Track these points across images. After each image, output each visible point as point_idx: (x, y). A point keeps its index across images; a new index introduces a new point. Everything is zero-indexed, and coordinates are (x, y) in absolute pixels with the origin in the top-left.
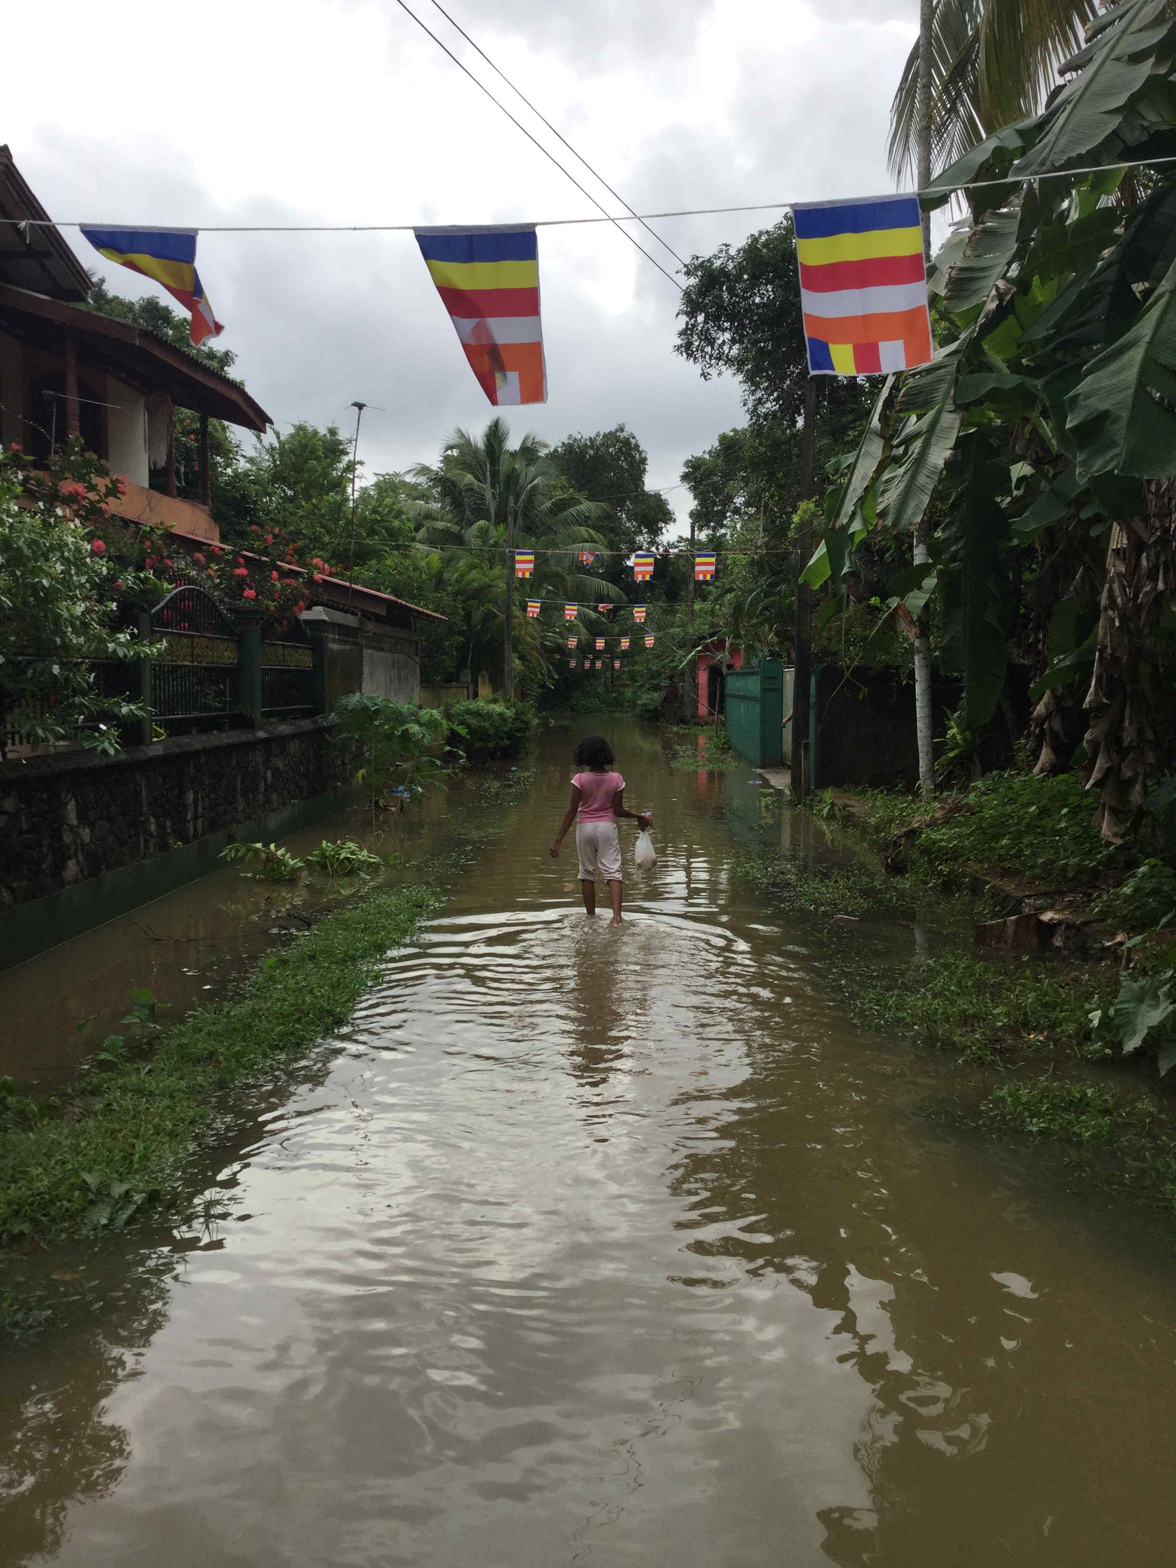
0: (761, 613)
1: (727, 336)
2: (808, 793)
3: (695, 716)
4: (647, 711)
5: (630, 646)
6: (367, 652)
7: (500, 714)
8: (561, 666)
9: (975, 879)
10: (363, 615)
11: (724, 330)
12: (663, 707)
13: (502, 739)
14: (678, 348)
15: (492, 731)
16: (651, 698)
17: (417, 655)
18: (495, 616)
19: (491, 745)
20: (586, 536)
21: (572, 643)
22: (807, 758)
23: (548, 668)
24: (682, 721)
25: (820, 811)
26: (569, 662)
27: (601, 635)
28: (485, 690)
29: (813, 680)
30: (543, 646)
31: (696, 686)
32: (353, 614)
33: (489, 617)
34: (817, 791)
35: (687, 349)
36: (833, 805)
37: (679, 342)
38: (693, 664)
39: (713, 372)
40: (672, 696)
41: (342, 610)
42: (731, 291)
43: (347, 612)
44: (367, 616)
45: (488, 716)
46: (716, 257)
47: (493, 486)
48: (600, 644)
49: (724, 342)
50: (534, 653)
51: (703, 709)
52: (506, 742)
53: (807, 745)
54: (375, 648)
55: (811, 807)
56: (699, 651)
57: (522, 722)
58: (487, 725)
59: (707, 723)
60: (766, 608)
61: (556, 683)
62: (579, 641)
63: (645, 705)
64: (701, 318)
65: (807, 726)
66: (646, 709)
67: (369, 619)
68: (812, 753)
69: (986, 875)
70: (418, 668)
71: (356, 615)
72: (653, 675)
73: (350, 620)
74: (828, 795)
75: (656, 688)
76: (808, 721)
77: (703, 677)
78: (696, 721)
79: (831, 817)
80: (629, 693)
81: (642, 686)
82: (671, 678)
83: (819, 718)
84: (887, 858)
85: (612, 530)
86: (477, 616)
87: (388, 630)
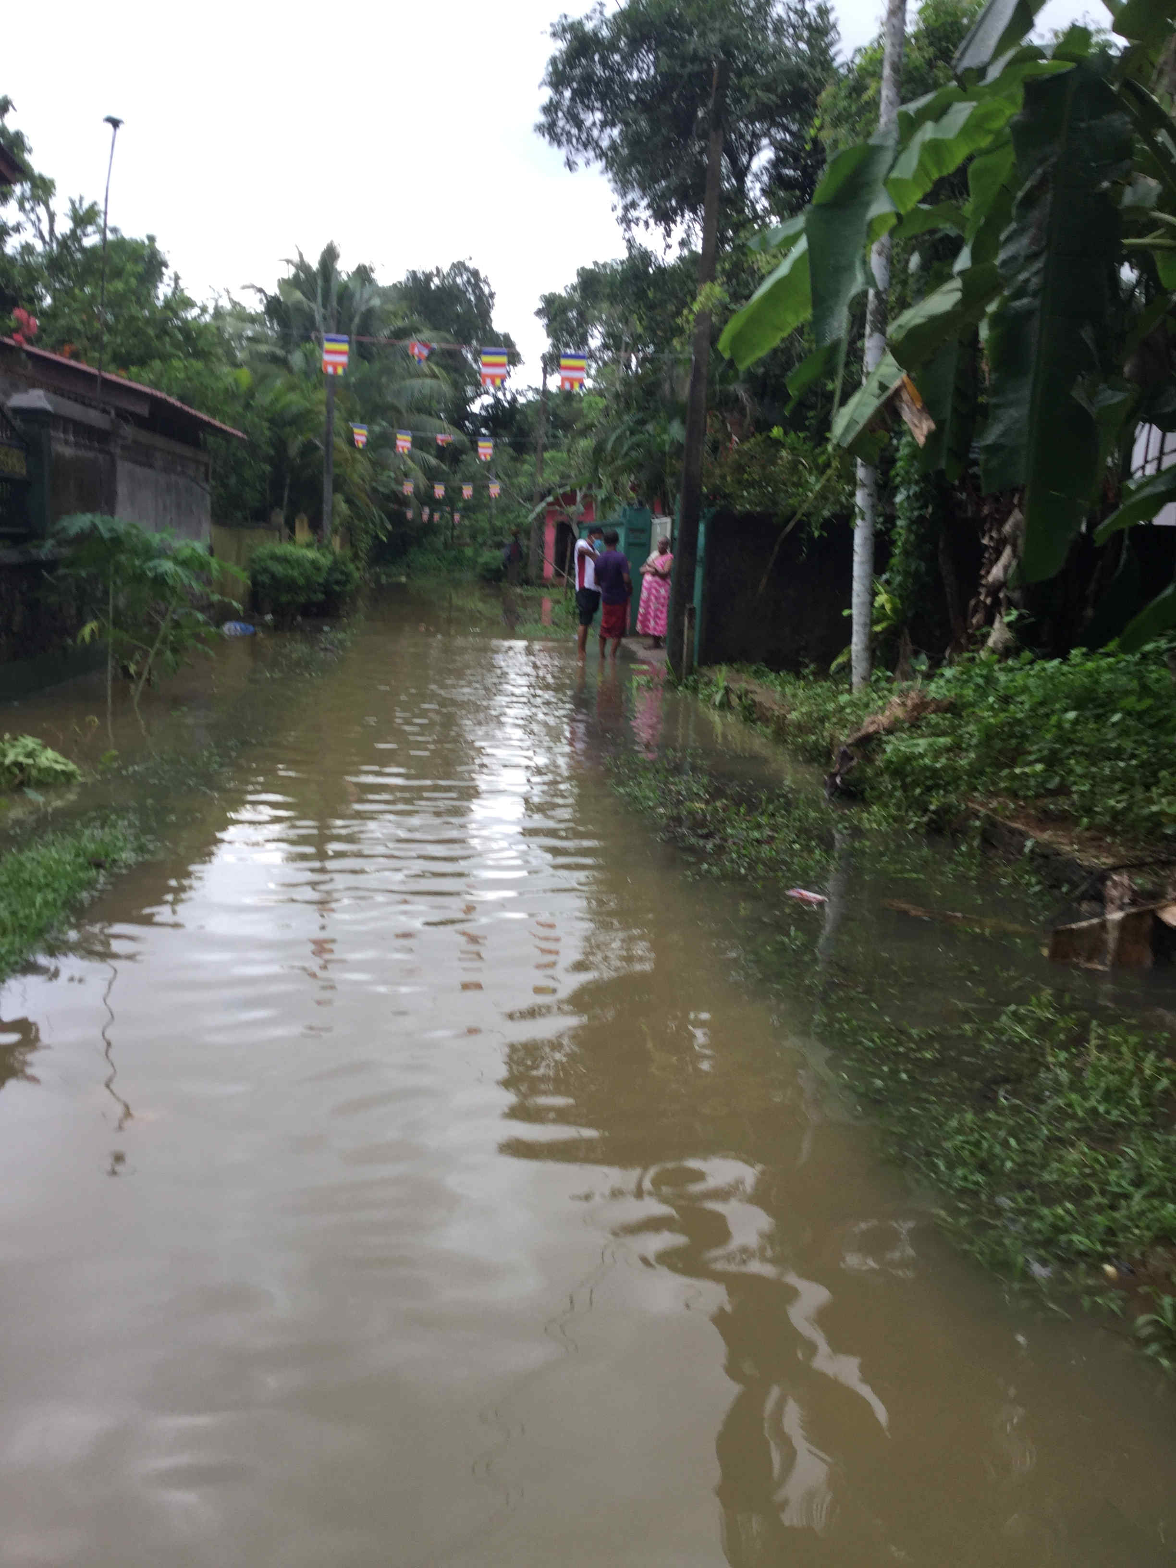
0: (626, 454)
1: (599, 116)
2: (691, 671)
3: (540, 577)
4: (489, 570)
5: (473, 496)
6: (123, 468)
7: (313, 562)
8: (397, 518)
9: (991, 823)
10: (118, 415)
11: (592, 109)
12: (505, 566)
13: (315, 592)
14: (540, 128)
15: (301, 581)
16: (491, 557)
17: (207, 480)
18: (316, 448)
19: (302, 599)
20: (426, 370)
21: (408, 488)
22: (691, 627)
23: (380, 516)
24: (527, 582)
25: (710, 696)
26: (405, 514)
27: (440, 481)
28: (303, 535)
29: (702, 528)
30: (375, 490)
31: (541, 545)
32: (104, 411)
33: (309, 449)
34: (705, 670)
35: (550, 130)
36: (727, 690)
37: (542, 119)
38: (541, 519)
39: (580, 159)
40: (516, 555)
41: (83, 403)
42: (604, 63)
43: (90, 406)
44: (123, 415)
45: (298, 563)
46: (588, 18)
47: (324, 306)
48: (439, 491)
49: (594, 124)
50: (363, 495)
51: (550, 569)
52: (321, 597)
53: (692, 611)
54: (136, 462)
55: (695, 690)
56: (549, 504)
57: (342, 573)
58: (295, 573)
59: (553, 586)
60: (631, 448)
61: (390, 535)
62: (416, 487)
63: (486, 564)
64: (568, 94)
65: (691, 586)
66: (486, 567)
67: (126, 420)
68: (697, 621)
69: (1012, 818)
70: (208, 499)
71: (108, 413)
72: (496, 531)
73: (94, 417)
74: (721, 675)
75: (499, 545)
76: (693, 579)
77: (550, 535)
78: (543, 584)
79: (725, 705)
80: (469, 552)
81: (485, 543)
82: (515, 535)
83: (708, 576)
84: (833, 776)
85: (456, 370)
86: (294, 448)
87: (159, 441)
